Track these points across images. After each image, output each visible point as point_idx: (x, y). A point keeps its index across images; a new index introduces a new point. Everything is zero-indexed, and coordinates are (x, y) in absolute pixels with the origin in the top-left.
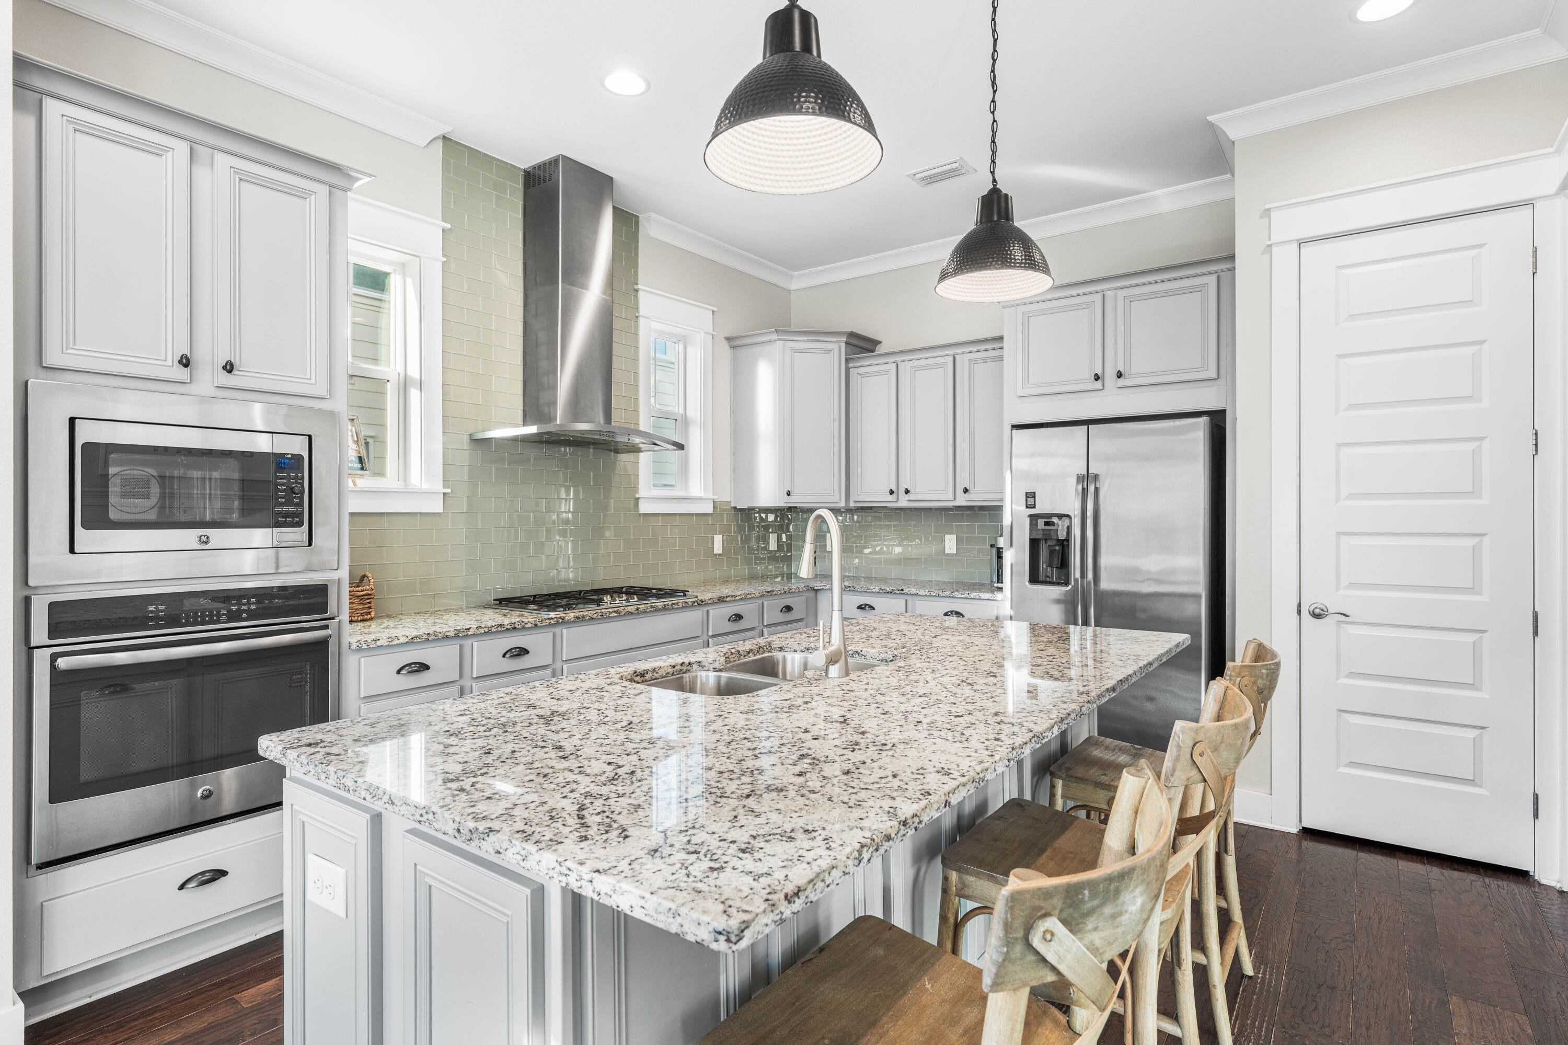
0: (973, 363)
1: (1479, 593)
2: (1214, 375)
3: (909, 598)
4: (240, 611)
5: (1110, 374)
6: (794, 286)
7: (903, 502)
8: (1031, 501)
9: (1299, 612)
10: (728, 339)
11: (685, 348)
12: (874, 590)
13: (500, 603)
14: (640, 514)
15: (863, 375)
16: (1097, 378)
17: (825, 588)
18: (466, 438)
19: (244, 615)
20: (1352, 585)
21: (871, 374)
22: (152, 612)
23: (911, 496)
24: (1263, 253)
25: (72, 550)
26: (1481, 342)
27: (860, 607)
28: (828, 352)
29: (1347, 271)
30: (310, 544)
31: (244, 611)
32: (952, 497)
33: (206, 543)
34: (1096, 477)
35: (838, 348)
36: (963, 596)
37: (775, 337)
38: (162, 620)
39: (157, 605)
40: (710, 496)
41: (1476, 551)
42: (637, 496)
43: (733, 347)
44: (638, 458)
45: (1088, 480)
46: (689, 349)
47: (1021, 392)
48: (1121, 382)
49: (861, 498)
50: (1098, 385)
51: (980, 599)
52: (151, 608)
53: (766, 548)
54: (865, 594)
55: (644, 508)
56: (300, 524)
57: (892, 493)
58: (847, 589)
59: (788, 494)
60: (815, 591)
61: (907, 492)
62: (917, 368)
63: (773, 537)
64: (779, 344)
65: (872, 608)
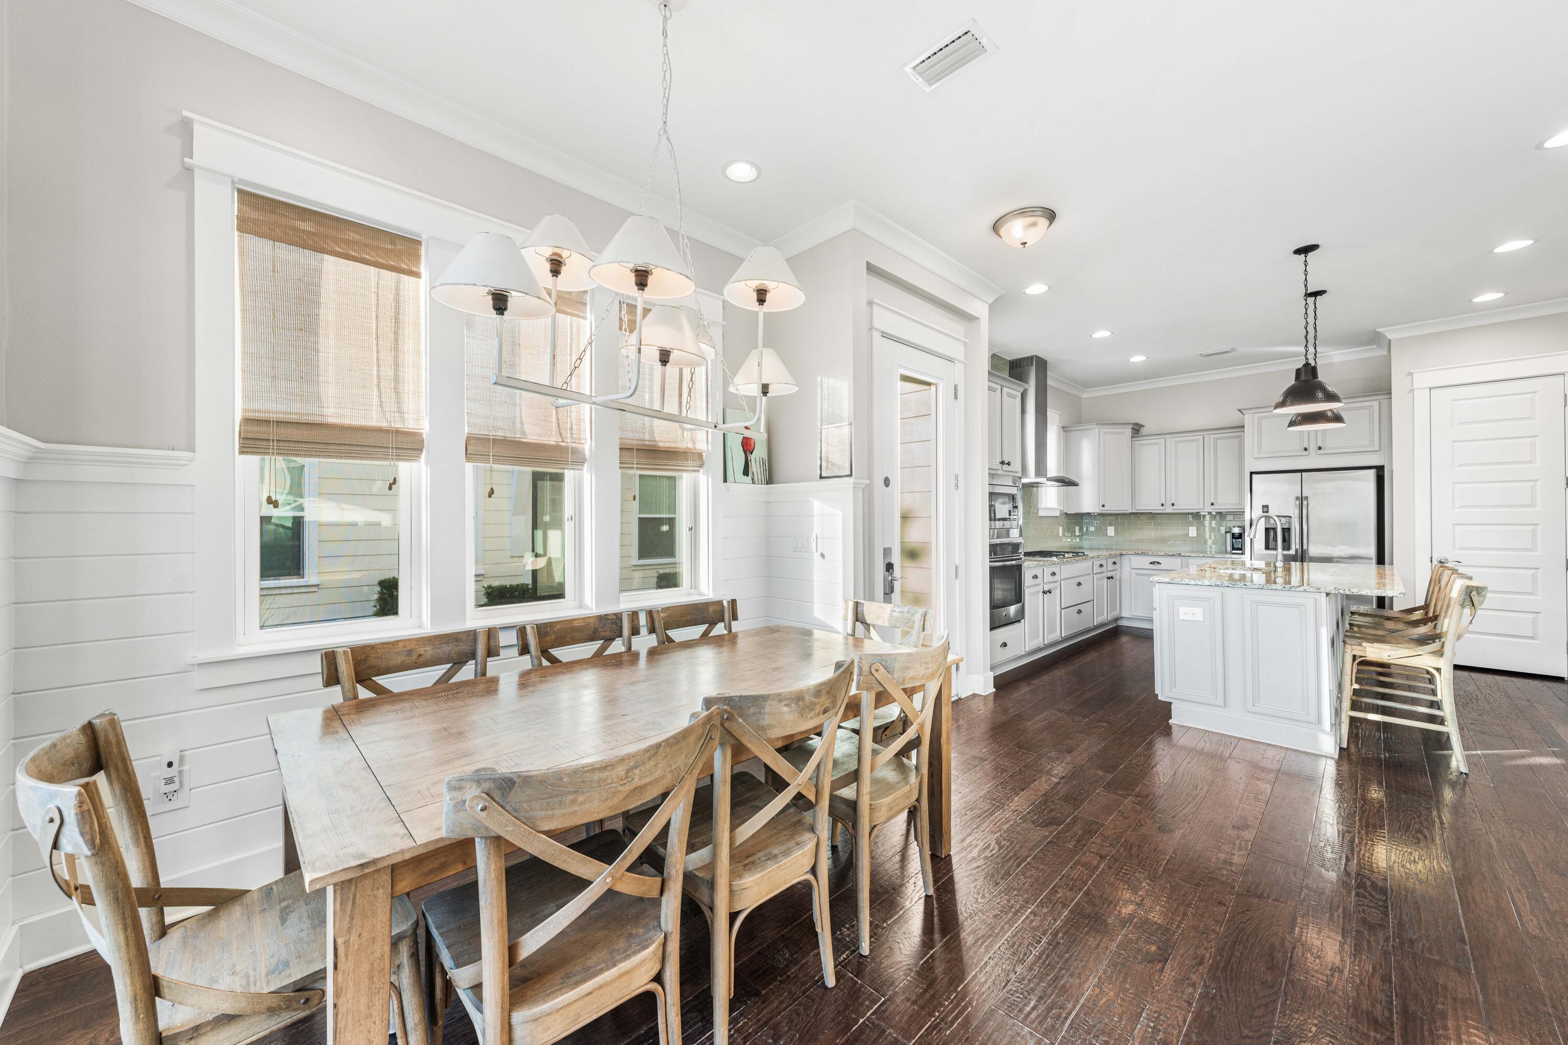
0: (1216, 440)
1: (1536, 551)
2: (1378, 449)
3: (1183, 558)
5: (1313, 448)
6: (1085, 396)
7: (1169, 510)
8: (1265, 509)
9: (1431, 561)
10: (1063, 427)
14: (1039, 516)
15: (1141, 445)
16: (1306, 449)
17: (1127, 553)
20: (1462, 548)
21: (1150, 444)
23: (1175, 507)
24: (1409, 392)
26: (1536, 436)
27: (1151, 563)
28: (1122, 433)
29: (1458, 402)
32: (1202, 507)
34: (1307, 498)
35: (1128, 431)
37: (1095, 426)
41: (1534, 533)
42: (1038, 507)
43: (1066, 432)
44: (1038, 490)
45: (1302, 500)
47: (1256, 455)
48: (1320, 452)
49: (1141, 508)
50: (1306, 453)
54: (1155, 556)
55: (1041, 513)
57: (1163, 505)
58: (1143, 554)
59: (1103, 506)
60: (1121, 555)
61: (1173, 505)
62: (1178, 442)
63: (1077, 528)
64: (1097, 430)
65: (1158, 563)
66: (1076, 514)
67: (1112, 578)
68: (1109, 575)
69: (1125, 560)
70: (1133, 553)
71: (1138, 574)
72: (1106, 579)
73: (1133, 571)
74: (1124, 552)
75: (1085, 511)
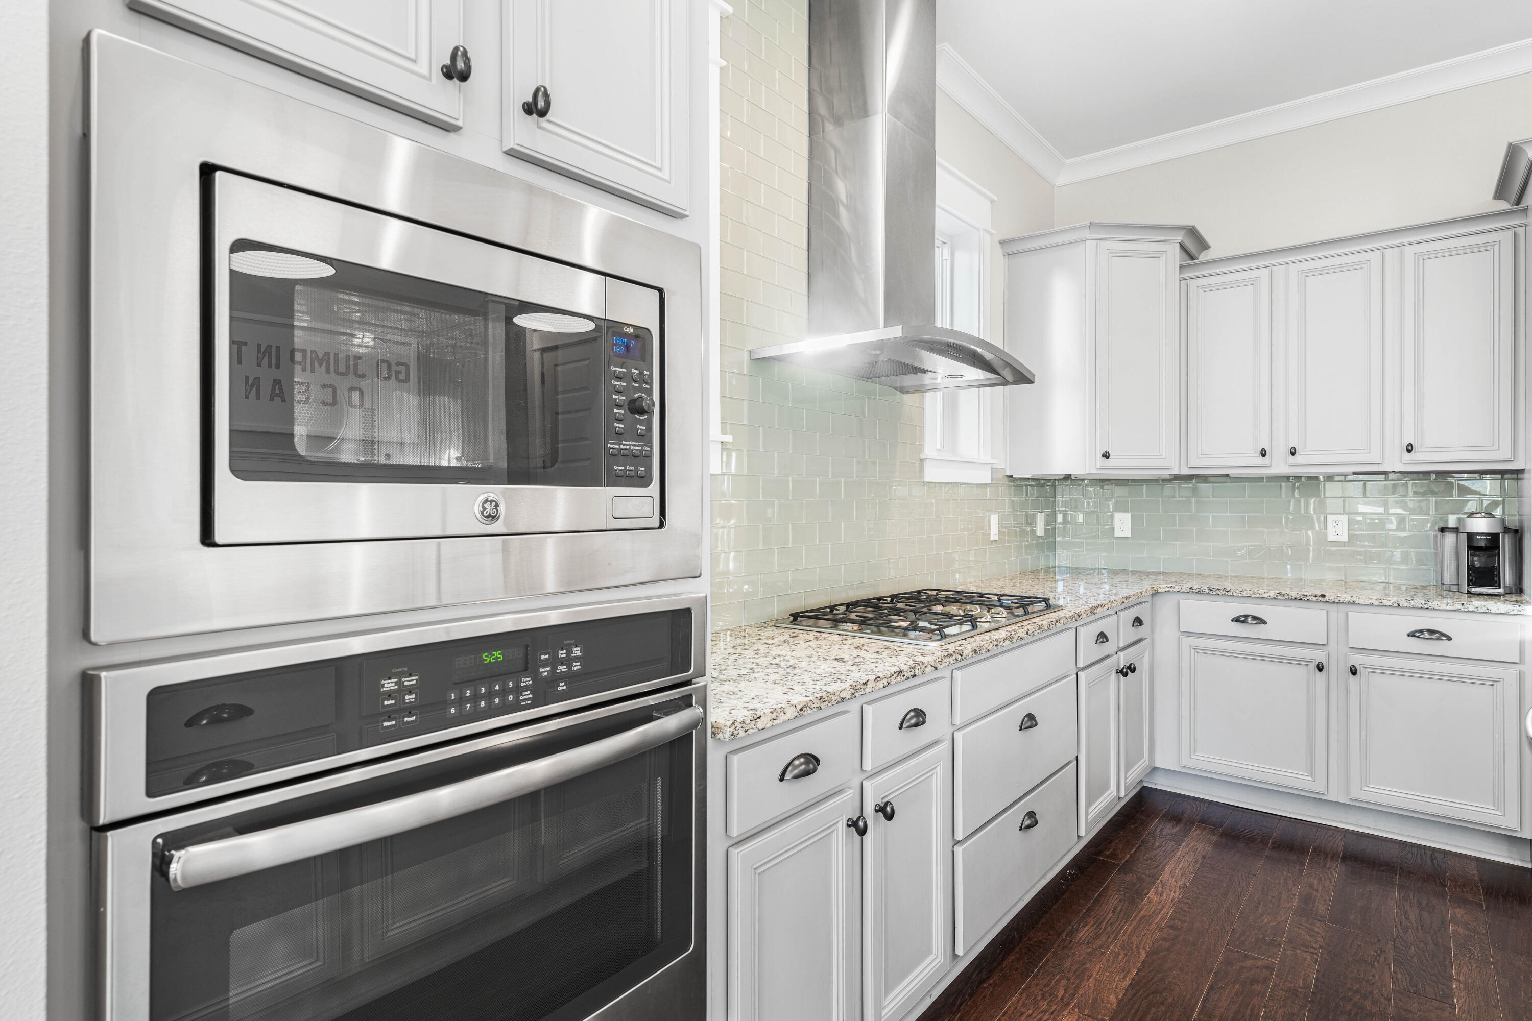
0: (1418, 256)
4: (555, 679)
6: (1060, 180)
10: (1002, 243)
11: (952, 254)
12: (1265, 595)
13: (795, 619)
14: (924, 483)
15: (1206, 289)
17: (1171, 590)
18: (746, 356)
19: (562, 687)
21: (1231, 285)
22: (389, 695)
23: (1298, 459)
25: (207, 537)
28: (1157, 256)
30: (662, 525)
31: (563, 677)
33: (492, 518)
35: (1170, 251)
36: (1450, 608)
37: (1086, 239)
38: (410, 714)
39: (400, 675)
40: (988, 459)
42: (923, 457)
43: (1008, 255)
44: (922, 401)
46: (958, 254)
49: (1206, 462)
51: (1488, 613)
52: (389, 685)
53: (1033, 532)
54: (1250, 600)
55: (929, 475)
56: (643, 480)
57: (1263, 454)
58: (1213, 592)
59: (1106, 456)
60: (1155, 594)
61: (1293, 452)
62: (1308, 273)
63: (1041, 518)
64: (1091, 244)
65: (1261, 621)
66: (1036, 480)
67: (1132, 669)
68: (1123, 660)
69: (1166, 607)
70: (1186, 588)
71: (1201, 651)
72: (1114, 675)
73: (1186, 640)
74: (1162, 586)
75: (1058, 469)
